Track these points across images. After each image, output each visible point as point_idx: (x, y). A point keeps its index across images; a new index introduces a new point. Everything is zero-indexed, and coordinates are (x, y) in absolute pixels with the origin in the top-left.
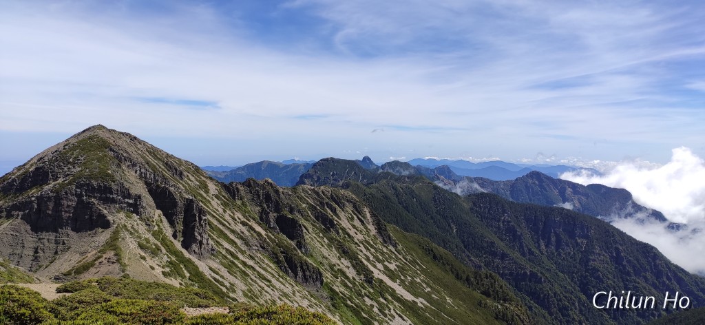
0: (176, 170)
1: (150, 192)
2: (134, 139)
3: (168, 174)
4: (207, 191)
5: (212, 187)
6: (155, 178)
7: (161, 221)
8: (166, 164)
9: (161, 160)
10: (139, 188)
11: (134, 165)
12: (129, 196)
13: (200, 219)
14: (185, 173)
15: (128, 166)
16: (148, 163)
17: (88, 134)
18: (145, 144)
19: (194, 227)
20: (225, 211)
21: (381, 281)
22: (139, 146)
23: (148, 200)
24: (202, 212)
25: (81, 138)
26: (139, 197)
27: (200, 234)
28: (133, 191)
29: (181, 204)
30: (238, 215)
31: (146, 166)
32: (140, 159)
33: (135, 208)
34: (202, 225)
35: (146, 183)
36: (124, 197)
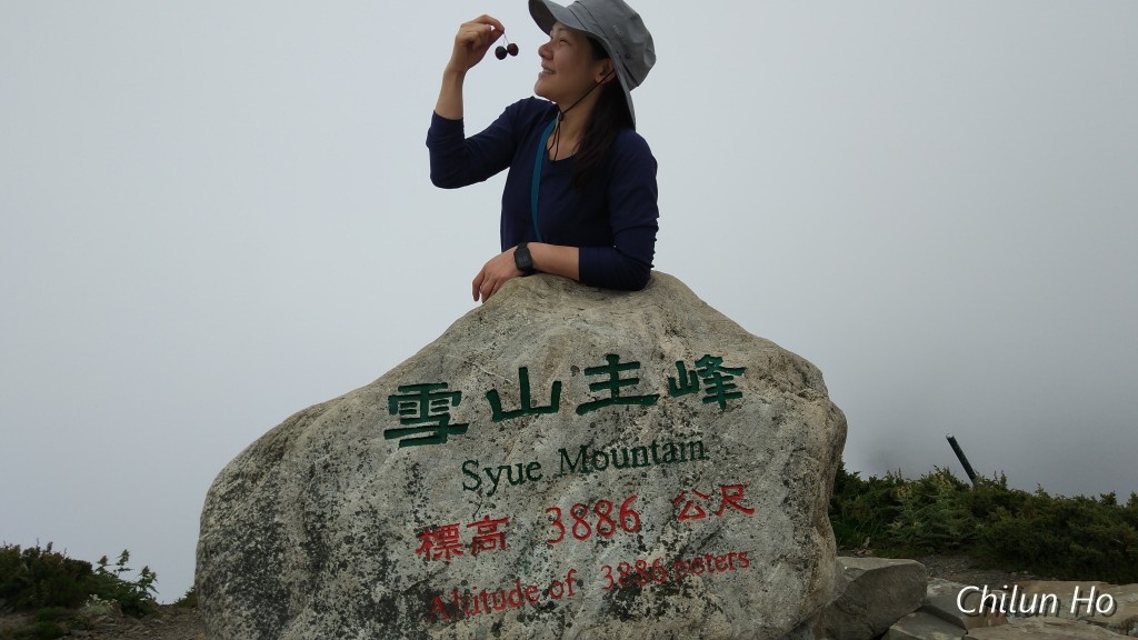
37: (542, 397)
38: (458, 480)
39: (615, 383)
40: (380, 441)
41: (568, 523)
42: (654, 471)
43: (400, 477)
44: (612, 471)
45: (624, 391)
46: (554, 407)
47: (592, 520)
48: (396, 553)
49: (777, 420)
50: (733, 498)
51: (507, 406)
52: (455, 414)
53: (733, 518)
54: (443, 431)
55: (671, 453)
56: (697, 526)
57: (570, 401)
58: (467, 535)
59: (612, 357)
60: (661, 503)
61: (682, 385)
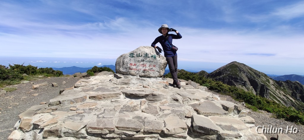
0: (258, 75)
1: (249, 80)
2: (245, 65)
3: (255, 76)
4: (269, 83)
5: (271, 81)
6: (251, 77)
7: (252, 90)
8: (255, 73)
9: (253, 71)
10: (246, 79)
11: (245, 72)
12: (243, 81)
13: (267, 91)
14: (261, 76)
15: (243, 73)
16: (249, 72)
17: (232, 64)
18: (248, 67)
19: (264, 93)
22: (246, 67)
23: (248, 83)
24: (267, 89)
25: (230, 64)
26: (246, 82)
27: (266, 96)
28: (244, 80)
29: (260, 86)
31: (248, 73)
32: (246, 71)
33: (244, 84)
34: (267, 93)
35: (248, 78)
36: (241, 81)
37: (140, 55)
38: (133, 60)
39: (146, 55)
40: (128, 57)
41: (141, 65)
42: (148, 63)
43: (129, 59)
44: (145, 62)
45: (147, 56)
46: (141, 56)
47: (143, 65)
48: (128, 65)
49: (159, 61)
50: (154, 66)
51: (138, 56)
52: (134, 56)
53: (154, 67)
54: (133, 57)
55: (150, 62)
56: (151, 67)
57: (143, 56)
58: (133, 64)
59: (146, 53)
60: (148, 65)
61: (152, 57)
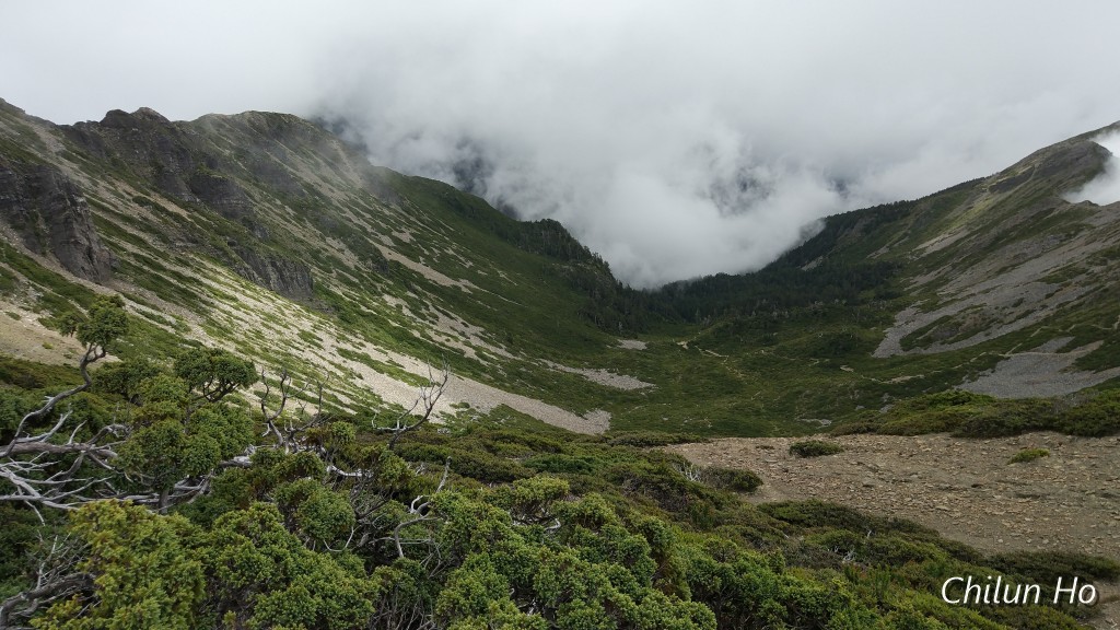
20: (96, 184)
21: (398, 264)
30: (122, 187)
